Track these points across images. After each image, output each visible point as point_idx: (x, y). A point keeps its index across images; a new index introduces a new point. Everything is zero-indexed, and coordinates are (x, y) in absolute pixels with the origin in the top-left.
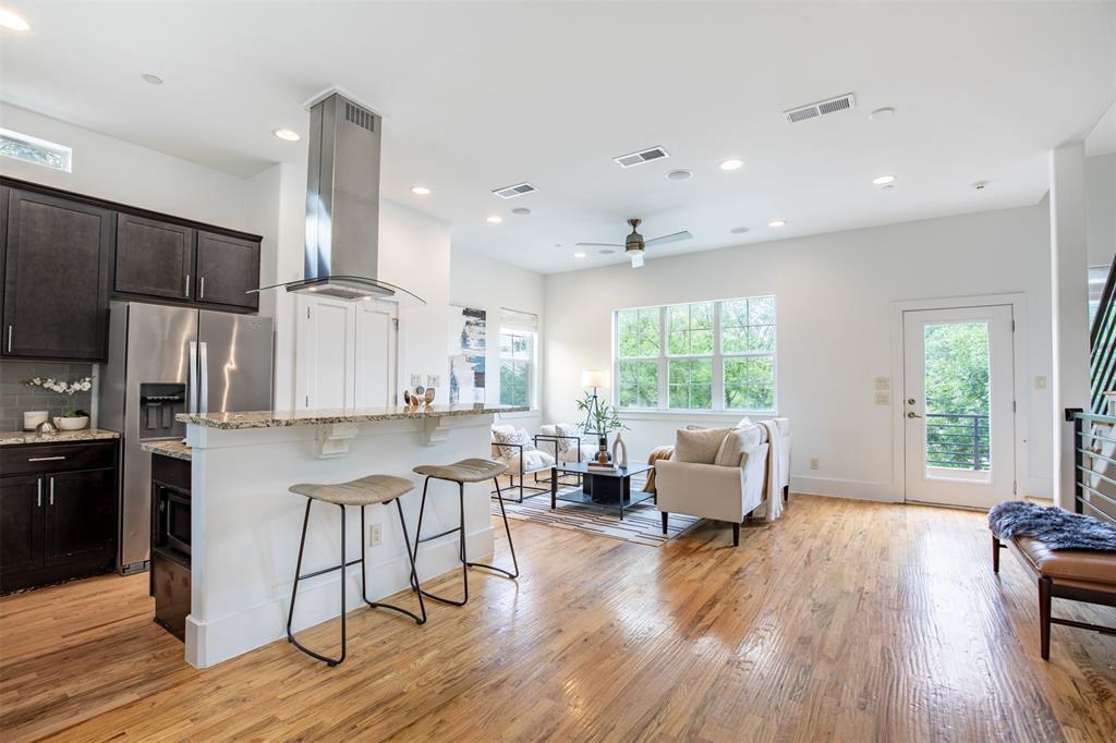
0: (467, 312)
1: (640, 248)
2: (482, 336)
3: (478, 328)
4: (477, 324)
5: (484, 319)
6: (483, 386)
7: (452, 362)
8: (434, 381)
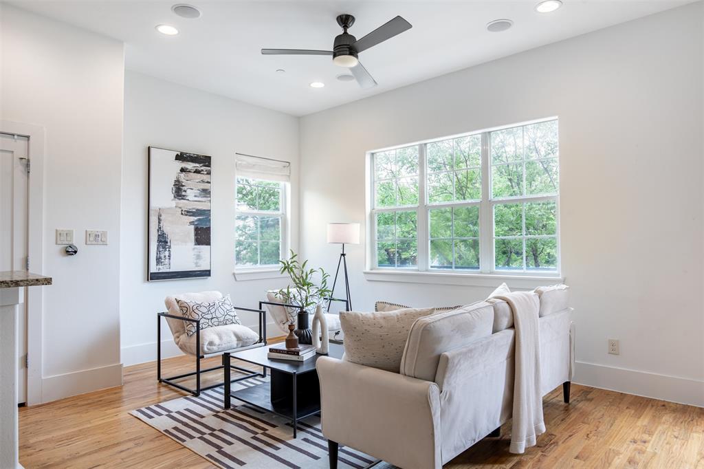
0: (181, 157)
1: (351, 54)
2: (206, 186)
3: (199, 176)
4: (197, 172)
5: (209, 166)
6: (208, 244)
7: (160, 216)
8: (96, 238)
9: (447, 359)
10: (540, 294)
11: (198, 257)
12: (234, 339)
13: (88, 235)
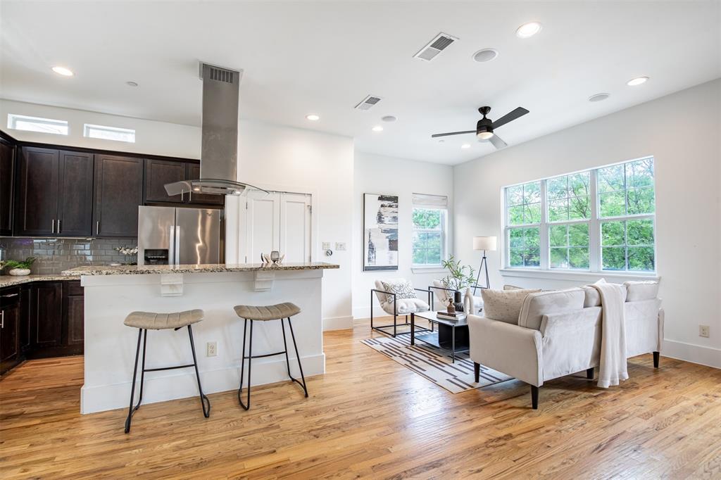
0: (381, 198)
2: (395, 215)
3: (391, 209)
4: (390, 206)
5: (397, 202)
6: (397, 250)
7: (370, 233)
8: (341, 246)
9: (547, 318)
10: (627, 287)
11: (391, 258)
12: (415, 306)
13: (337, 244)
